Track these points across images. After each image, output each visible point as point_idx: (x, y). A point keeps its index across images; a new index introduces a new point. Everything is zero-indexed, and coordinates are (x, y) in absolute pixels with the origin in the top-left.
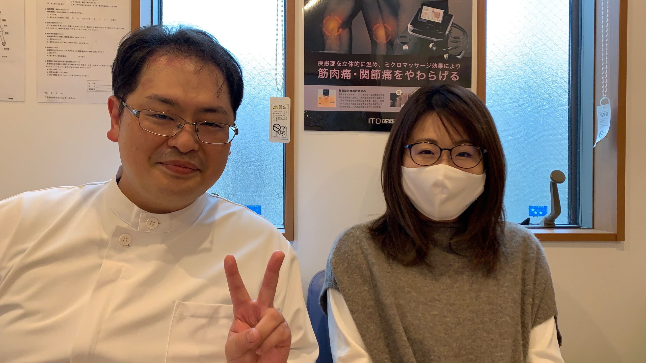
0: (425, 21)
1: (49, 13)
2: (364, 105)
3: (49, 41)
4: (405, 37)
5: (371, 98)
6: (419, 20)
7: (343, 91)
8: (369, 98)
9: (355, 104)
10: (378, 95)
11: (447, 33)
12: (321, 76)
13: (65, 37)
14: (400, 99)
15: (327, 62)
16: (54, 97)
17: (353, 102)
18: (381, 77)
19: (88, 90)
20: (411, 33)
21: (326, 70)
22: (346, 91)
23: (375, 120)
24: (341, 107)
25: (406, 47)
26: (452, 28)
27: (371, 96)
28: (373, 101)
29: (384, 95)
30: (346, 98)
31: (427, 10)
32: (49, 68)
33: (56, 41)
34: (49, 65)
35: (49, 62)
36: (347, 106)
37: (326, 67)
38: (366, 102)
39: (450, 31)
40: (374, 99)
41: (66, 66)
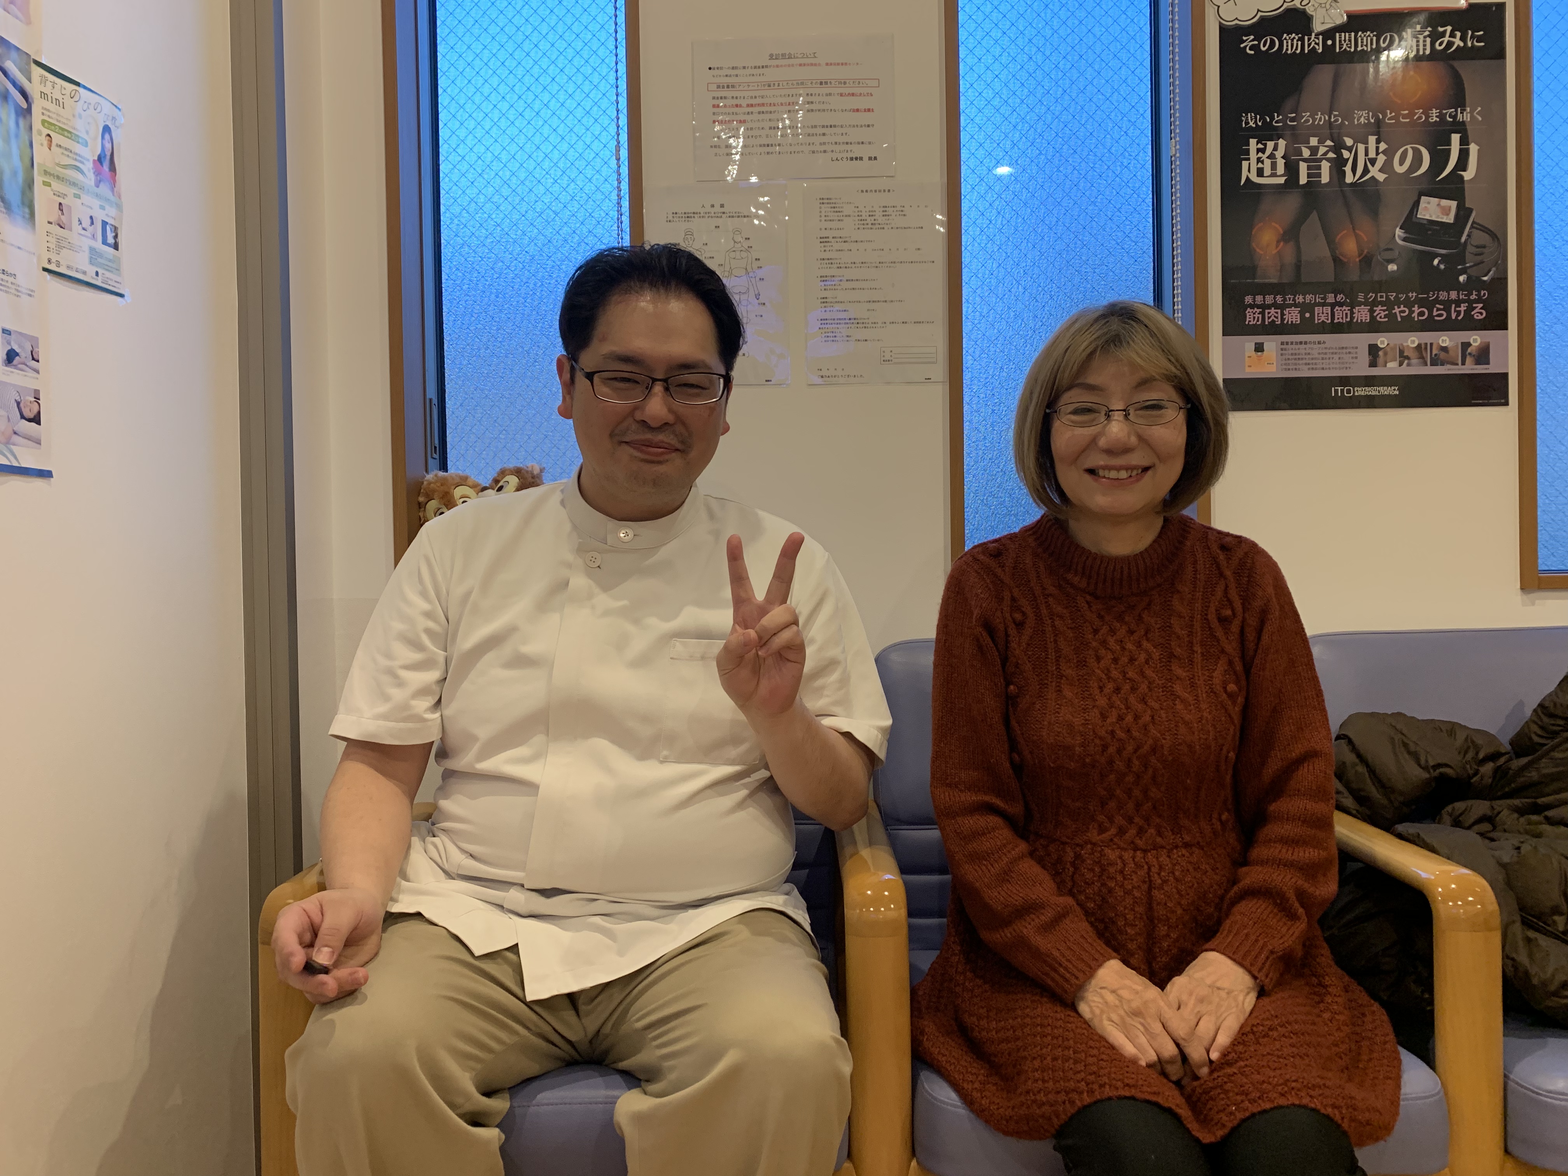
0: (1425, 222)
1: (823, 244)
2: (1324, 366)
3: (823, 288)
4: (1391, 249)
5: (1336, 353)
6: (1414, 220)
7: (1287, 343)
8: (1332, 353)
9: (1309, 364)
10: (1346, 348)
11: (1463, 239)
12: (1250, 321)
13: (847, 280)
14: (1386, 354)
15: (1259, 299)
16: (832, 376)
17: (1304, 361)
18: (1352, 318)
19: (882, 362)
20: (1400, 242)
21: (1259, 310)
22: (1292, 343)
23: (1342, 391)
24: (1286, 369)
25: (1392, 267)
26: (1474, 230)
27: (1335, 351)
28: (1339, 358)
29: (1357, 348)
30: (1292, 354)
31: (1429, 203)
32: (823, 331)
33: (833, 287)
34: (823, 326)
35: (823, 322)
36: (1296, 369)
37: (1258, 307)
38: (1327, 361)
39: (1469, 236)
40: (1341, 356)
41: (849, 326)
